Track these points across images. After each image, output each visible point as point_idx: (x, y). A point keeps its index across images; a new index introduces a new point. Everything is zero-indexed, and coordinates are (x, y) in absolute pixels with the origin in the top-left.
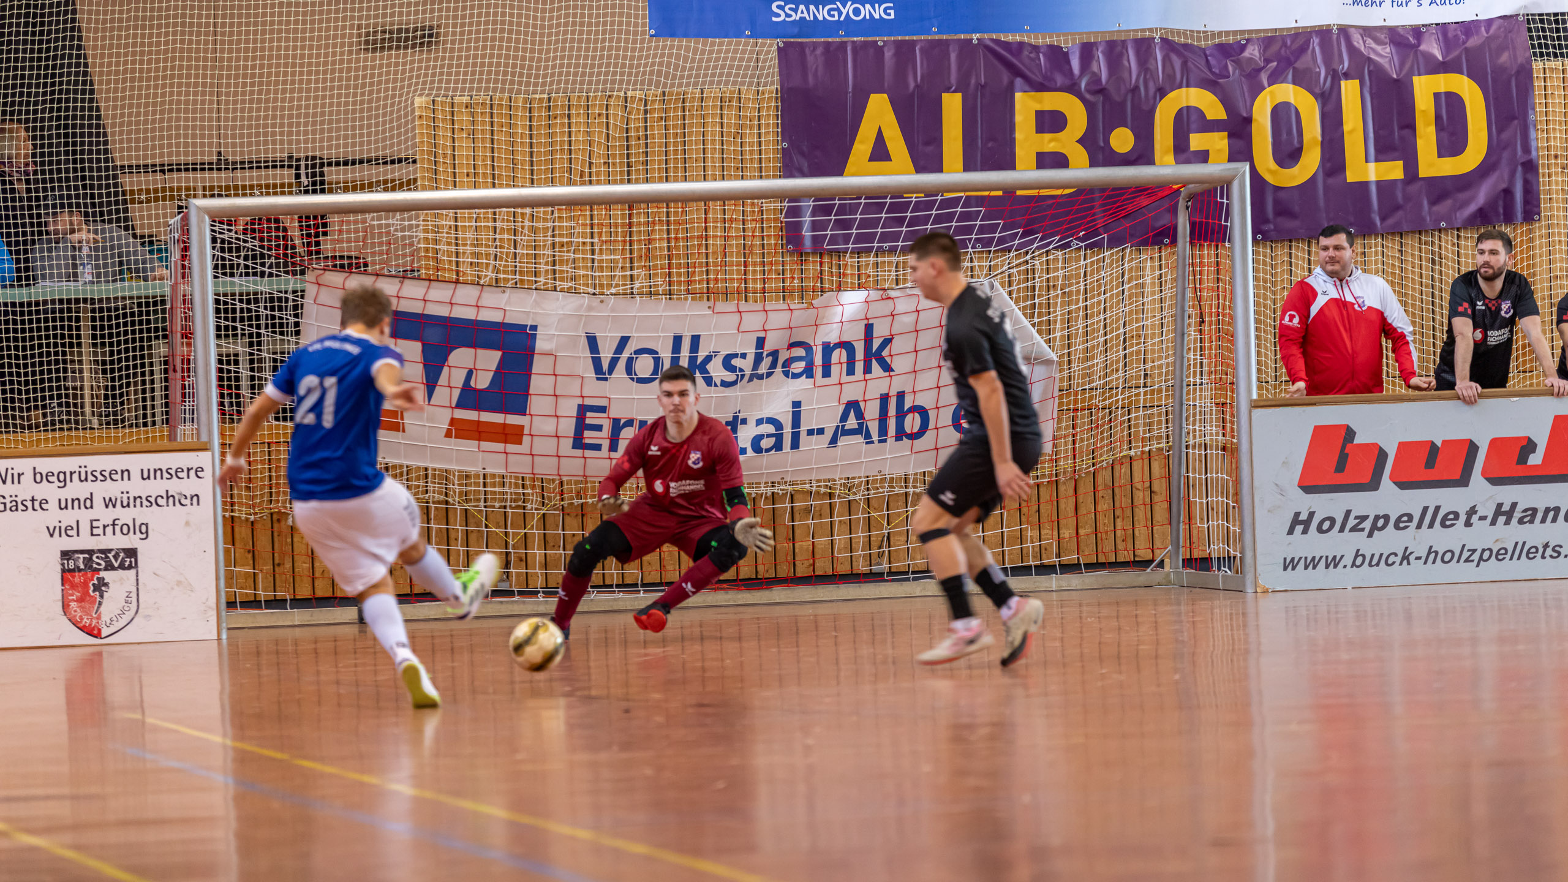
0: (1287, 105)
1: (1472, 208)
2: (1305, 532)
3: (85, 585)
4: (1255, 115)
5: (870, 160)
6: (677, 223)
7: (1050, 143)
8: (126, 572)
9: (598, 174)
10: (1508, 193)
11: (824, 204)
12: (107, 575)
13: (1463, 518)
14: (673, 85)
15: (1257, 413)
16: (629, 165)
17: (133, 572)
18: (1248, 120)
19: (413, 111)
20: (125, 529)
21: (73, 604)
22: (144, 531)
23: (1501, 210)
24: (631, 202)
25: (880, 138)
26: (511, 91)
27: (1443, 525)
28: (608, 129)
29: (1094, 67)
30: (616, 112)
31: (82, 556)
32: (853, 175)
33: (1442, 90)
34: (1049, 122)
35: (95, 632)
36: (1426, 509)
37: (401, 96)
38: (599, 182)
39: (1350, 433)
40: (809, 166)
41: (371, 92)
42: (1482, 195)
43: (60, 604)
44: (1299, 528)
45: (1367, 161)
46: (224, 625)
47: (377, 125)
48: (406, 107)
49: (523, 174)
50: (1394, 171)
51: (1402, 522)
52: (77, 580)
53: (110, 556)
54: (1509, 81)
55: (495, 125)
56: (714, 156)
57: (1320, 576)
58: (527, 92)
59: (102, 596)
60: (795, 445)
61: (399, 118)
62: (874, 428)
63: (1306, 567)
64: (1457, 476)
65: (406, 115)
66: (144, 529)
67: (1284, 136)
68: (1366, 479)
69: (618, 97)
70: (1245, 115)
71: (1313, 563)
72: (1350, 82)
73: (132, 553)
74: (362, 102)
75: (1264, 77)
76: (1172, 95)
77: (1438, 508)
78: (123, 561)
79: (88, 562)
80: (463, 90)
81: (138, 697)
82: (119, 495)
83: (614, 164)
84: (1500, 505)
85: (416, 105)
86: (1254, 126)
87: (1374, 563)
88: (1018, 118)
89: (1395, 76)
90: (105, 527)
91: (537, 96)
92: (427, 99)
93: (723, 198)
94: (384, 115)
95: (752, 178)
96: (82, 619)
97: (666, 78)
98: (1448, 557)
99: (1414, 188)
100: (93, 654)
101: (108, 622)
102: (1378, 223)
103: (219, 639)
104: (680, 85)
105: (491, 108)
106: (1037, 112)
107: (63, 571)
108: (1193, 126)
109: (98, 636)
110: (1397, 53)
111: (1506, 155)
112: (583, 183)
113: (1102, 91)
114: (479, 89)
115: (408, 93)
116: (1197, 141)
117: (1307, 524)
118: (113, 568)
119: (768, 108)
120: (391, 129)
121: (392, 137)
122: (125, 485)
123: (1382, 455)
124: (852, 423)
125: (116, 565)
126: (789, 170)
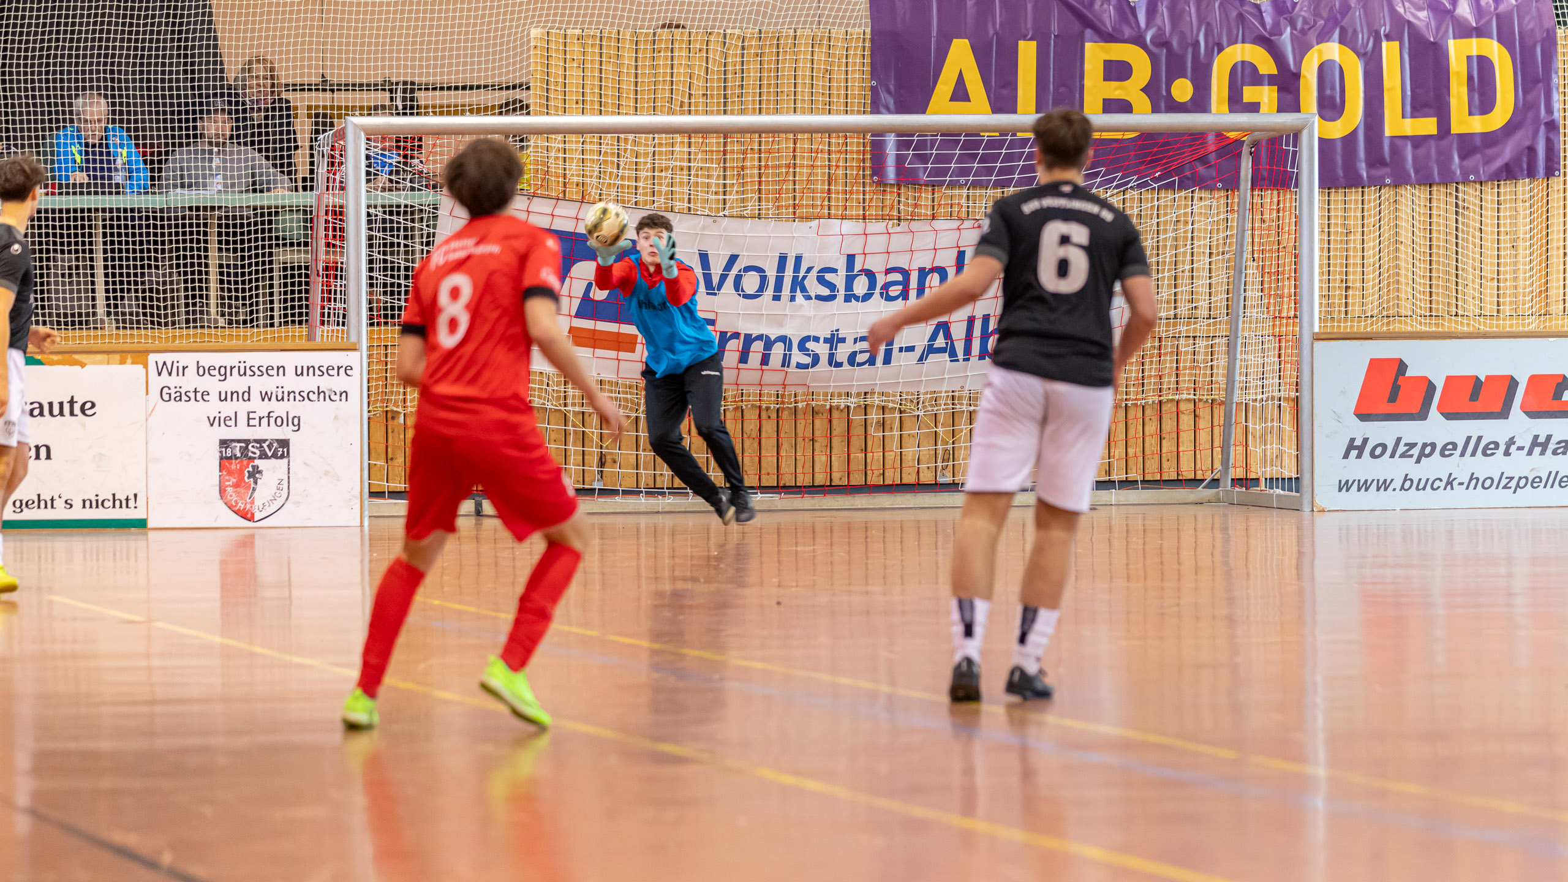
0: (1332, 62)
1: (1499, 163)
2: (1359, 456)
3: (241, 472)
4: (1303, 72)
5: (951, 100)
6: (769, 152)
7: (1116, 90)
8: (279, 461)
9: (697, 104)
10: (1532, 150)
11: (905, 139)
12: (261, 464)
13: (1502, 448)
14: (769, 24)
15: (1318, 345)
16: (725, 97)
17: (285, 461)
18: (1297, 76)
19: (529, 41)
20: (279, 421)
21: (229, 489)
22: (297, 424)
23: (1525, 166)
24: (726, 133)
25: (960, 81)
26: (620, 25)
27: (1484, 454)
28: (707, 63)
29: (1158, 20)
30: (715, 47)
31: (239, 445)
32: (935, 113)
33: (1475, 53)
34: (1117, 71)
35: (249, 516)
36: (1469, 438)
37: (517, 27)
38: (697, 112)
39: (1402, 366)
40: (895, 103)
41: (490, 23)
42: (1507, 152)
43: (218, 488)
44: (1354, 453)
45: (1403, 117)
46: (366, 513)
47: (494, 53)
48: (522, 38)
49: (628, 102)
50: (1428, 126)
51: (1448, 449)
52: (233, 467)
53: (265, 445)
54: (1534, 47)
55: (604, 56)
56: (804, 92)
57: (1372, 498)
58: (635, 27)
59: (256, 483)
60: (887, 360)
61: (515, 48)
62: (960, 347)
63: (1359, 490)
64: (1498, 409)
65: (522, 45)
66: (296, 420)
67: (1328, 92)
68: (1415, 410)
69: (719, 34)
70: (1295, 71)
71: (1365, 486)
72: (1391, 43)
73: (284, 443)
74: (481, 32)
75: (1312, 36)
76: (1228, 50)
77: (1480, 438)
78: (276, 450)
79: (245, 450)
80: (576, 23)
81: (287, 578)
82: (274, 390)
83: (712, 96)
84: (1536, 437)
85: (532, 36)
86: (1302, 81)
87: (1421, 486)
88: (1087, 67)
89: (1432, 40)
90: (260, 419)
91: (645, 31)
92: (542, 30)
93: (811, 130)
94: (502, 44)
95: (838, 112)
96: (237, 503)
97: (764, 17)
98: (1488, 482)
99: (1445, 143)
100: (247, 536)
101: (261, 507)
102: (1413, 175)
103: (362, 526)
104: (776, 24)
105: (601, 41)
106: (1105, 62)
107: (221, 458)
108: (1247, 80)
109: (251, 519)
110: (1435, 18)
111: (1530, 115)
112: (682, 113)
113: (1166, 44)
114: (590, 23)
115: (525, 24)
116: (1249, 94)
117: (1361, 449)
118: (267, 457)
119: (856, 48)
120: (508, 58)
121: (508, 65)
122: (279, 380)
123: (1431, 387)
124: (940, 342)
125: (270, 454)
126: (876, 108)
